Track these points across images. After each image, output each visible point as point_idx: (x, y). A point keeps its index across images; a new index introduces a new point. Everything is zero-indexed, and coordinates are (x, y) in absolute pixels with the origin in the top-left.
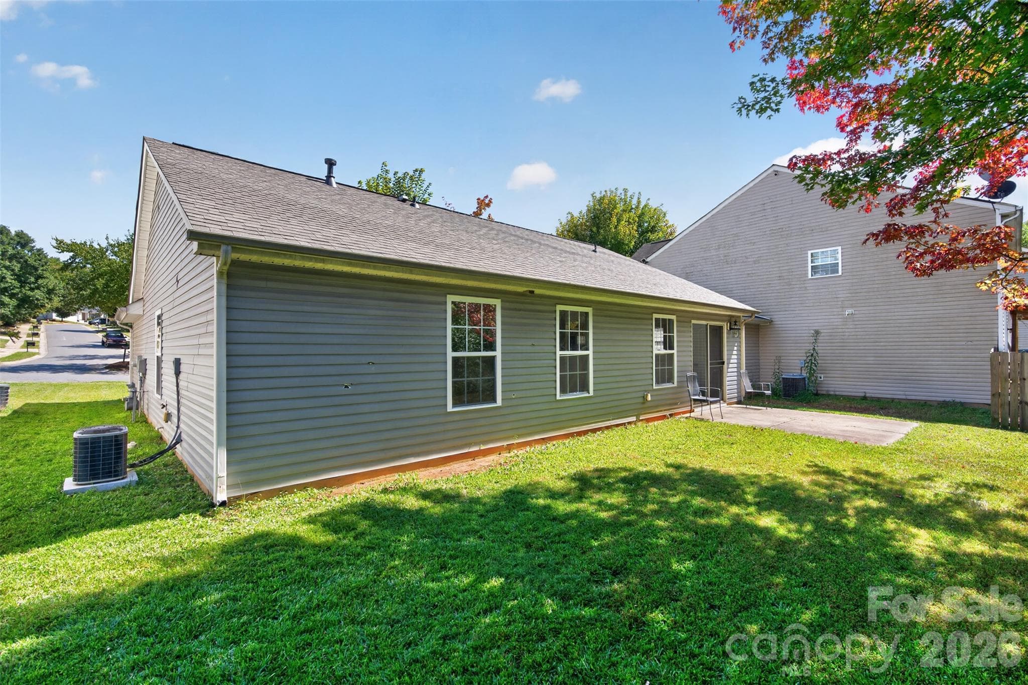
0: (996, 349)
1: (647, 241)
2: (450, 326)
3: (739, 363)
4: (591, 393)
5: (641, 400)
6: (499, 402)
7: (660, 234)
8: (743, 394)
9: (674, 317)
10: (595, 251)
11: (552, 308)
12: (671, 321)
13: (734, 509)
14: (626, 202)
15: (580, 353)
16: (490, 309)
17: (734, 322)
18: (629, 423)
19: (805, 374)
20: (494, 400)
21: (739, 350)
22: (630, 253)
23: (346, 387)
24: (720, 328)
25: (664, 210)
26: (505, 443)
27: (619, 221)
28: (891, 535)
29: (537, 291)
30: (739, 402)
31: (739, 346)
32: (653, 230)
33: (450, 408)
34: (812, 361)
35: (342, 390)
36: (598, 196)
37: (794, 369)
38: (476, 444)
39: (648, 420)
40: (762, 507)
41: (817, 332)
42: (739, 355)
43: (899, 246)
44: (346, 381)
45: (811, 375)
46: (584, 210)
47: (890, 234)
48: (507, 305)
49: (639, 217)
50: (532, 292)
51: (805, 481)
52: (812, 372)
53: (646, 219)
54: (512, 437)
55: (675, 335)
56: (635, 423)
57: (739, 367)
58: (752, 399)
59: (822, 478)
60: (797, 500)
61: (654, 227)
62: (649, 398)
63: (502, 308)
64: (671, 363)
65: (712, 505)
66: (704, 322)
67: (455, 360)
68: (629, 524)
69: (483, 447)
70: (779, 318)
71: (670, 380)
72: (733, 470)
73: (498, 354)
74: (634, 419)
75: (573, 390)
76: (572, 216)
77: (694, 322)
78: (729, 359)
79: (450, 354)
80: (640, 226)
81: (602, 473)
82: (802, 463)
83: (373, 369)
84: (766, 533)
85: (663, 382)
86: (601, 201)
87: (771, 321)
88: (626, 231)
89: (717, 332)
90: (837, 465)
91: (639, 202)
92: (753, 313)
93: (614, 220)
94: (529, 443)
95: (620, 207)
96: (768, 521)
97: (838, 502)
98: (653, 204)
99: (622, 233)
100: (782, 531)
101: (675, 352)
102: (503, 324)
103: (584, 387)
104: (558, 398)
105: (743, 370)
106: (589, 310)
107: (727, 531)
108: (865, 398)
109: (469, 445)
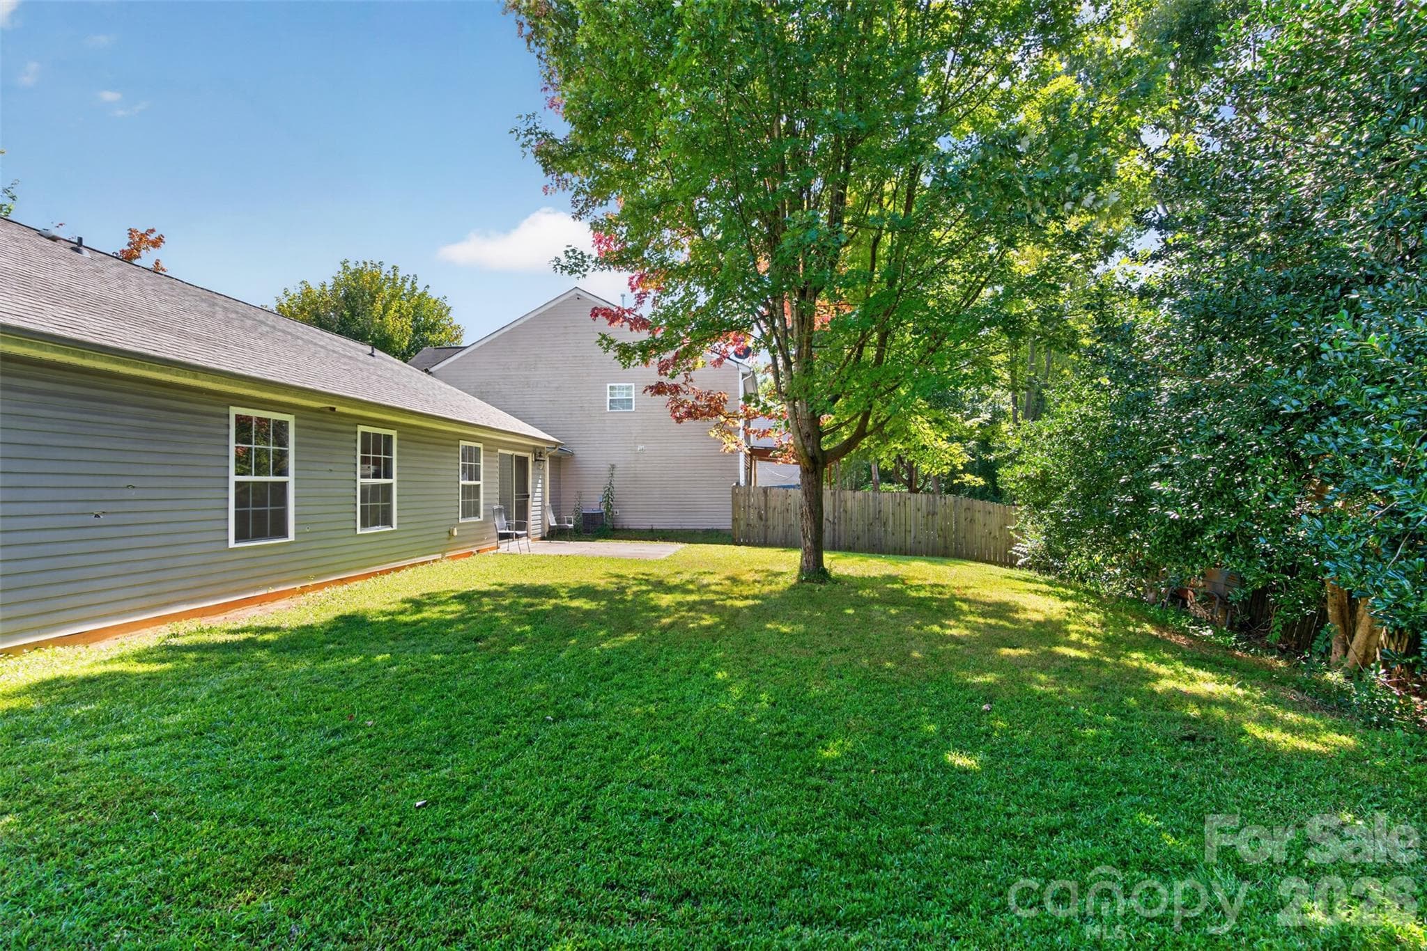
0: (738, 483)
1: (426, 342)
2: (233, 445)
3: (543, 497)
4: (395, 527)
5: (447, 535)
6: (292, 536)
7: (443, 336)
8: (547, 529)
9: (480, 445)
10: (372, 355)
11: (352, 429)
12: (478, 449)
13: (553, 601)
14: (395, 284)
15: (382, 481)
16: (281, 427)
17: (538, 454)
18: (434, 561)
19: (603, 509)
20: (284, 534)
21: (543, 483)
22: (405, 357)
23: (97, 516)
24: (526, 459)
25: (448, 305)
26: (298, 586)
27: (386, 309)
28: (652, 599)
29: (339, 409)
30: (543, 538)
31: (544, 480)
32: (432, 328)
33: (232, 543)
34: (608, 498)
35: (92, 520)
36: (352, 267)
37: (594, 504)
38: (266, 586)
39: (454, 558)
40: (571, 598)
41: (613, 467)
42: (543, 488)
43: (666, 398)
44: (98, 508)
45: (609, 510)
46: (330, 284)
47: (658, 389)
48: (302, 422)
49: (414, 308)
50: (333, 409)
51: (602, 583)
52: (609, 507)
53: (424, 312)
54: (307, 578)
55: (482, 464)
56: (440, 560)
57: (543, 501)
58: (554, 534)
59: (614, 580)
60: (597, 592)
61: (434, 324)
62: (455, 533)
63: (297, 426)
64: (477, 495)
65: (536, 601)
66: (510, 452)
67: (238, 485)
68: (474, 618)
69: (272, 590)
70: (581, 452)
71: (477, 514)
72: (548, 582)
73: (290, 479)
74: (438, 556)
75: (375, 524)
76: (308, 287)
77: (500, 451)
78: (534, 492)
79: (233, 479)
80: (415, 320)
81: (430, 596)
82: (599, 573)
83: (133, 494)
84: (577, 609)
85: (469, 516)
86: (357, 274)
87: (572, 454)
88: (398, 326)
89: (522, 462)
90: (623, 572)
91: (414, 289)
92: (558, 444)
93: (379, 306)
94: (328, 584)
95: (387, 291)
96: (576, 603)
97: (622, 590)
98: (433, 294)
99: (390, 327)
100: (587, 607)
101: (481, 483)
102: (297, 444)
103: (387, 521)
104: (359, 532)
105: (547, 504)
106: (394, 433)
107: (550, 611)
108: (652, 530)
109: (257, 588)
